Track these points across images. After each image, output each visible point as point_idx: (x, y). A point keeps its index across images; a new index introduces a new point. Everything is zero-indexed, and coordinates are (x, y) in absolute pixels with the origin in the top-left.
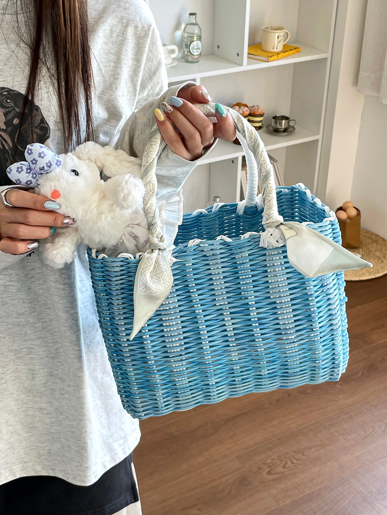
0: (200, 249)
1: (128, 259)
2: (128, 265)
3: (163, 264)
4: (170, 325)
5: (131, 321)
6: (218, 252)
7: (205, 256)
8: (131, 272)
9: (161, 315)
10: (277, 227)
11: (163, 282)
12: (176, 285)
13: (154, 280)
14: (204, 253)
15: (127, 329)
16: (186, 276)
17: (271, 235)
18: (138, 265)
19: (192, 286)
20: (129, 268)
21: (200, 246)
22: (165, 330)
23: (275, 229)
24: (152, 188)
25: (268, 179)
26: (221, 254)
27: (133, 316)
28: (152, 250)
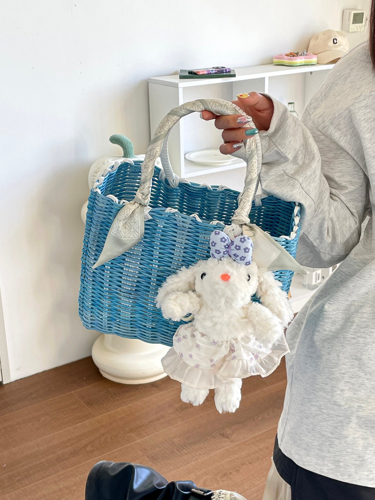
0: (173, 217)
1: (113, 201)
2: (112, 206)
3: (137, 216)
4: (129, 267)
5: (101, 249)
6: (188, 226)
7: (176, 225)
8: (112, 213)
9: (125, 255)
10: (241, 225)
11: (133, 230)
12: (145, 237)
13: (127, 226)
14: (176, 222)
15: (96, 255)
16: (155, 234)
17: (233, 230)
18: (120, 210)
19: (157, 244)
20: (112, 209)
21: (175, 216)
22: (124, 269)
23: (238, 226)
24: (154, 154)
25: (250, 185)
26: (189, 228)
27: (103, 247)
28: (135, 202)
